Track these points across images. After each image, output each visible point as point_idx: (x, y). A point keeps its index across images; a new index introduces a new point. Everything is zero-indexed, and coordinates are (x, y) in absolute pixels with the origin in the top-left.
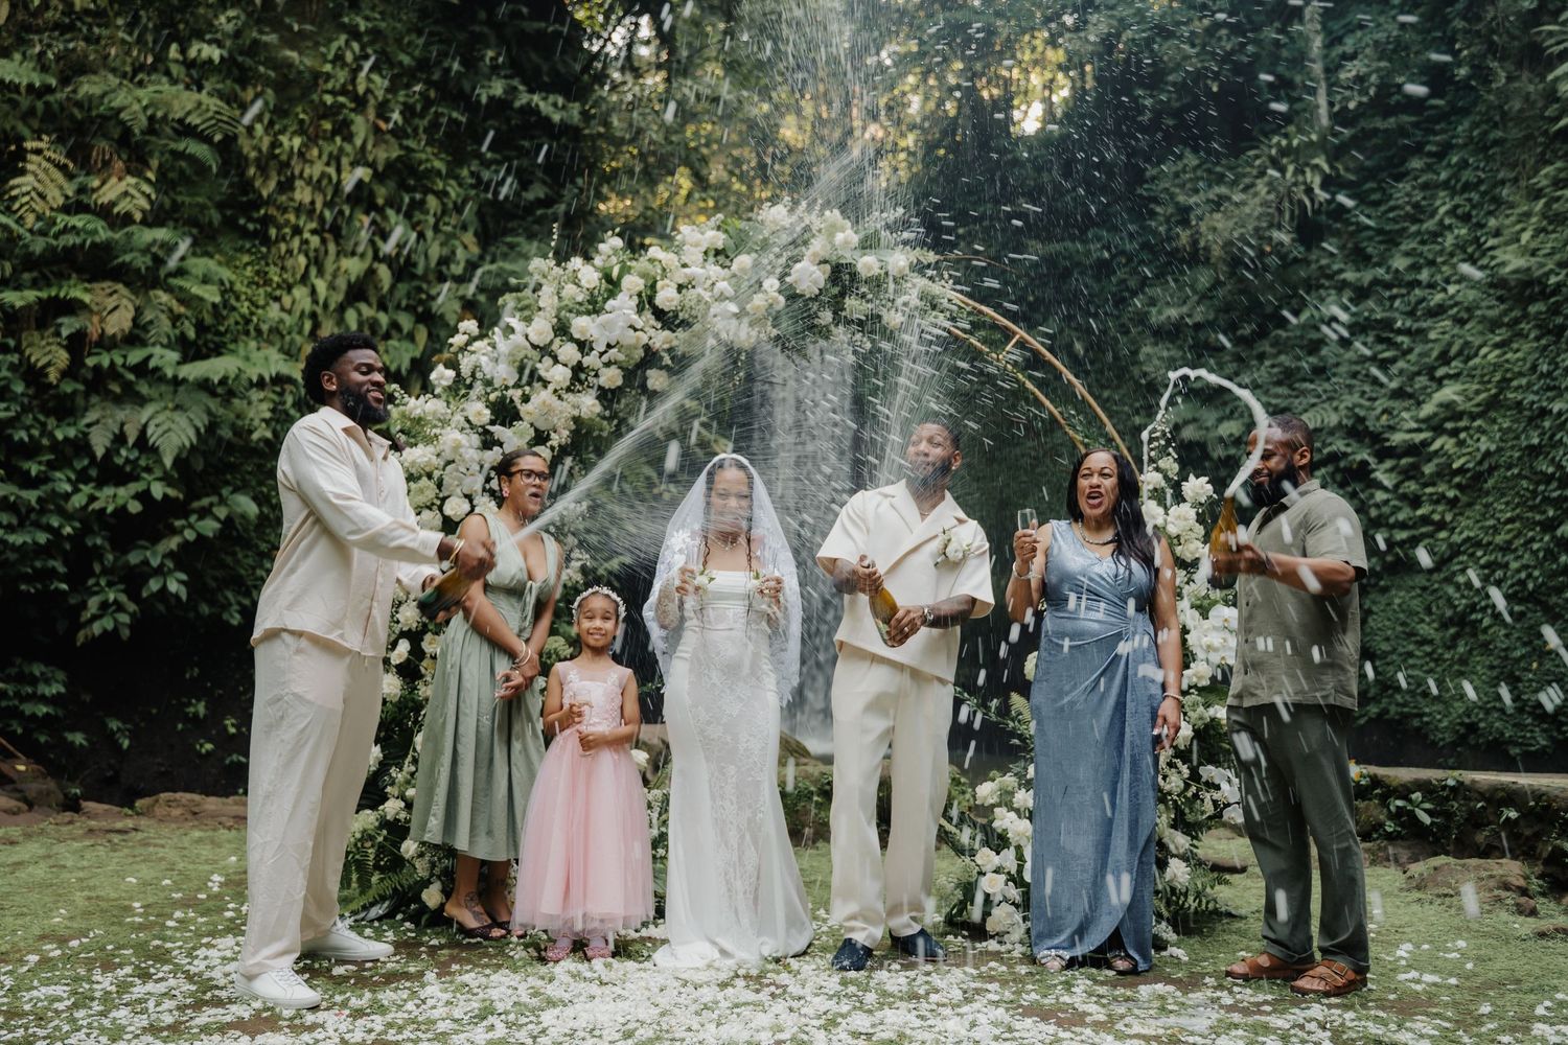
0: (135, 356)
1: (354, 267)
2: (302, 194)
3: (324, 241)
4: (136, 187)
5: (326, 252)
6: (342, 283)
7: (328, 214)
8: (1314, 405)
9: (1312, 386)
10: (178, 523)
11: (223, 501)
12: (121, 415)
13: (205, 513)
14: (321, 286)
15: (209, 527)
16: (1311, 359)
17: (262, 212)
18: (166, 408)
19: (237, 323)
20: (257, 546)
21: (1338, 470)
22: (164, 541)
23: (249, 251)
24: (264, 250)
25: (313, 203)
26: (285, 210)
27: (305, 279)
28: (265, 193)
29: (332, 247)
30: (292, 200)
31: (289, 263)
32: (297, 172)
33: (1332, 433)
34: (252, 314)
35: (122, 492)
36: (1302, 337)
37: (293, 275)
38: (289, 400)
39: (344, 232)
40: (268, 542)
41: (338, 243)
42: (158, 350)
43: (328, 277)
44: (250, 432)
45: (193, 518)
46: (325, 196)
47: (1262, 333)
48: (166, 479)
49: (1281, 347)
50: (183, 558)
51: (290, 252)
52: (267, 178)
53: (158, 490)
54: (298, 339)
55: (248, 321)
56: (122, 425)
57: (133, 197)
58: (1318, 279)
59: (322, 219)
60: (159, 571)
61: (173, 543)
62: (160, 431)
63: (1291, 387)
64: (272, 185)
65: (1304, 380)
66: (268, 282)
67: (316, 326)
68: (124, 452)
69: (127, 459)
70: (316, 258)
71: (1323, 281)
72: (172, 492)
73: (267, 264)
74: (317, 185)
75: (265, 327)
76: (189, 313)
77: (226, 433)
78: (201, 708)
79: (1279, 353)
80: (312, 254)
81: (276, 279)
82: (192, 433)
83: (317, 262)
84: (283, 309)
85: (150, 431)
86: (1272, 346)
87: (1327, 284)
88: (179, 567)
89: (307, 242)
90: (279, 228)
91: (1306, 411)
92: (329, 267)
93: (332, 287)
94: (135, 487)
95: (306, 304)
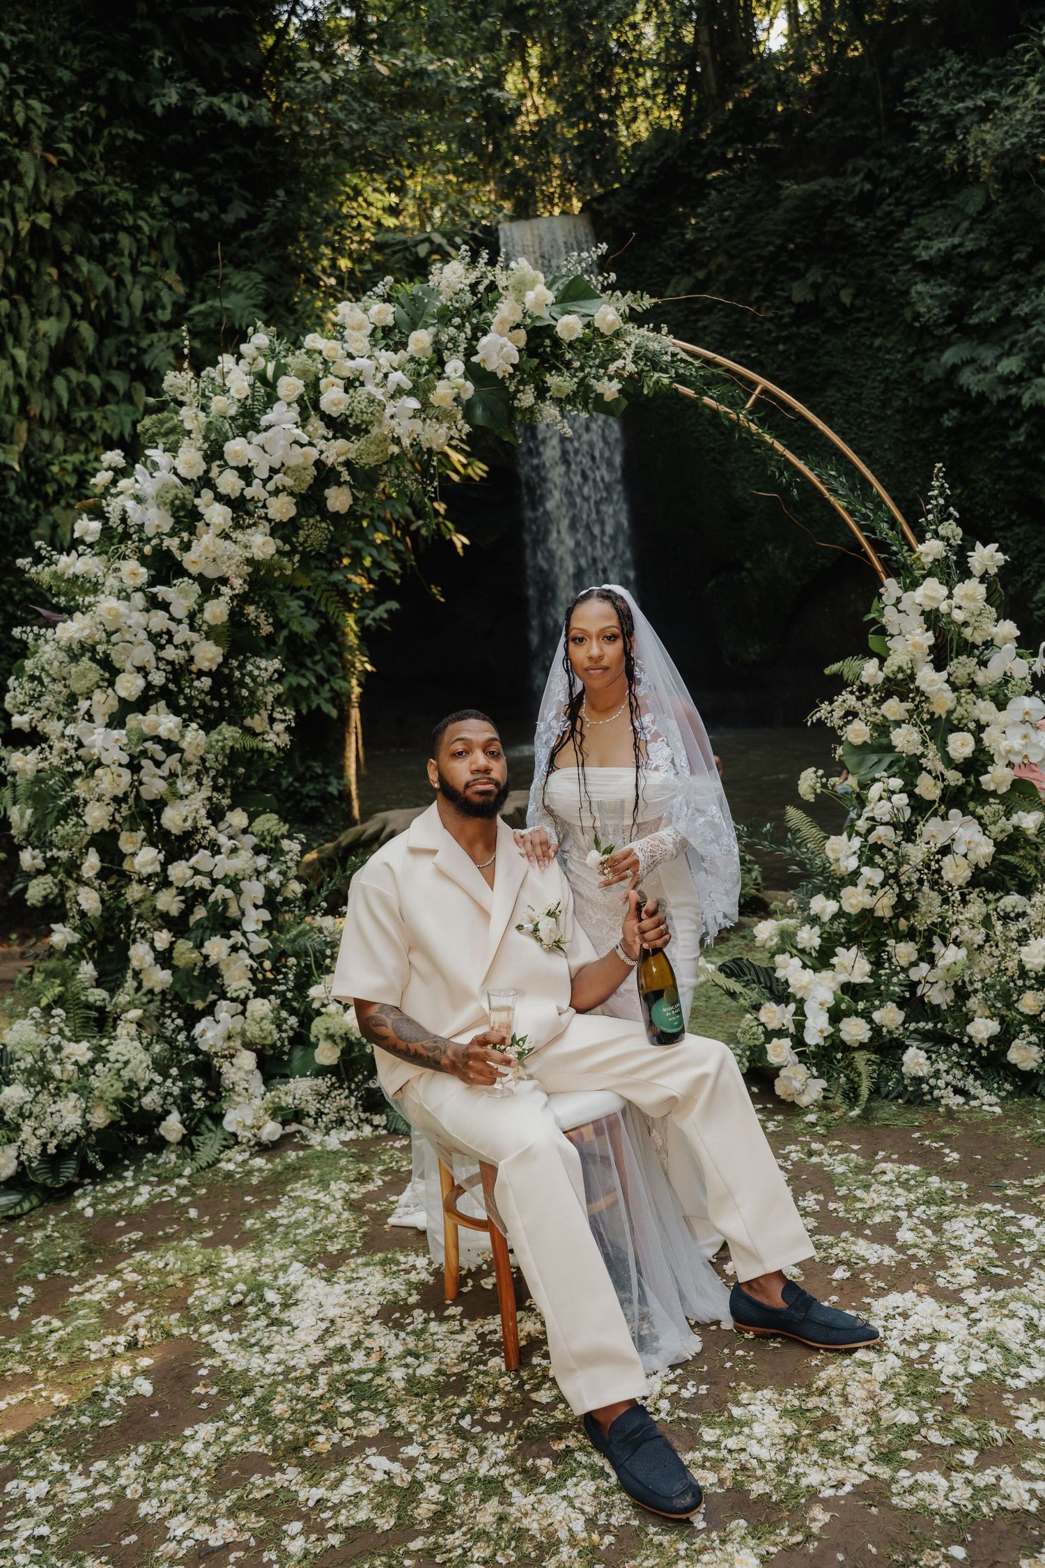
1: (53, 328)
14: (21, 356)
39: (33, 289)
41: (29, 304)
43: (28, 345)
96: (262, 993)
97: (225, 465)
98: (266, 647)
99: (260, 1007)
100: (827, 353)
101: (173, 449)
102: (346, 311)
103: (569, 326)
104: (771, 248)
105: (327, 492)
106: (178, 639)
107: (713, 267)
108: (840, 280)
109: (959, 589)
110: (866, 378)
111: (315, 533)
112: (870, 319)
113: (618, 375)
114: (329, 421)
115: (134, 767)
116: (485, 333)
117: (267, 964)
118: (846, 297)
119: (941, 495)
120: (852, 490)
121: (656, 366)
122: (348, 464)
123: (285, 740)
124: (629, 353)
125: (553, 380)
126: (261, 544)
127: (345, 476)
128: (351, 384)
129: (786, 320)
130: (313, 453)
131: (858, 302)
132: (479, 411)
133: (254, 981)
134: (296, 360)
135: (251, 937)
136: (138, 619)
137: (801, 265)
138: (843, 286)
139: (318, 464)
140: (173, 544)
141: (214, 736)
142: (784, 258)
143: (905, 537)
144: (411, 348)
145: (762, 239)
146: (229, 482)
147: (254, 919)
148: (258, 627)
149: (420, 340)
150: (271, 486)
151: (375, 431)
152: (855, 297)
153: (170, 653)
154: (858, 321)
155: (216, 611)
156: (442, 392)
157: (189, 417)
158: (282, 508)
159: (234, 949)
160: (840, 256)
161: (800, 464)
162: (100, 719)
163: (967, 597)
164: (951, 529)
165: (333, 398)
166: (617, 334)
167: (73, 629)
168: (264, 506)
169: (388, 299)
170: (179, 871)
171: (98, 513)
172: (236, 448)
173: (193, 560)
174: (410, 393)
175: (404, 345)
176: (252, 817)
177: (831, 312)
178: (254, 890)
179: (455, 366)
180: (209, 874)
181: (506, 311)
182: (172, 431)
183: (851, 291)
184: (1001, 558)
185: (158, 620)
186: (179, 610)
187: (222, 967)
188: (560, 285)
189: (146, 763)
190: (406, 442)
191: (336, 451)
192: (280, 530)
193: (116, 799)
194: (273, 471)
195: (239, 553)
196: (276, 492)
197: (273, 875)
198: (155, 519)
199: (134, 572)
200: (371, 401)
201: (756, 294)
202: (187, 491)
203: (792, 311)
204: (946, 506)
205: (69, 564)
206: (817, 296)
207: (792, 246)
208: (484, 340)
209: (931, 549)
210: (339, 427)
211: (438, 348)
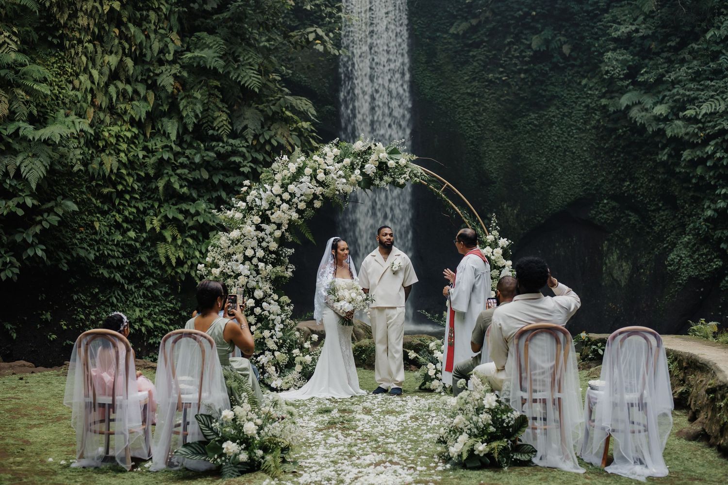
0: (11, 129)
1: (113, 60)
2: (83, 21)
3: (95, 46)
4: (9, 37)
5: (96, 52)
6: (106, 70)
7: (96, 30)
8: (712, 97)
9: (713, 83)
10: (39, 218)
11: (58, 205)
12: (6, 161)
13: (50, 211)
14: (95, 73)
15: (54, 219)
16: (712, 65)
17: (61, 32)
18: (28, 156)
19: (52, 99)
20: (72, 226)
21: (724, 140)
22: (32, 228)
23: (54, 55)
24: (63, 54)
25: (89, 25)
26: (73, 30)
27: (86, 70)
28: (62, 22)
29: (99, 50)
30: (75, 23)
31: (76, 61)
32: (79, 6)
33: (721, 116)
34: (60, 93)
35: (10, 203)
36: (707, 49)
37: (80, 67)
38: (82, 141)
39: (105, 39)
40: (77, 223)
41: (102, 46)
42: (21, 124)
43: (99, 68)
44: (72, 167)
45: (45, 215)
46: (95, 20)
47: (682, 45)
48: (32, 195)
49: (694, 54)
50: (43, 237)
51: (77, 54)
52: (63, 12)
53: (29, 202)
54: (85, 105)
55: (57, 98)
56: (6, 166)
57: (8, 44)
58: (719, 9)
59: (93, 32)
60: (32, 246)
61: (38, 229)
62: (27, 170)
63: (699, 82)
64: (66, 16)
65: (708, 79)
66: (65, 72)
67: (94, 96)
68: (8, 181)
69: (10, 185)
70: (91, 57)
71: (722, 10)
72: (36, 202)
73: (64, 62)
74: (90, 15)
75: (67, 101)
76: (32, 99)
77: (58, 167)
78: (48, 316)
79: (694, 58)
80: (89, 55)
81: (70, 70)
82: (43, 169)
83: (92, 60)
84: (74, 88)
85: (22, 171)
86: (690, 53)
87: (725, 12)
88: (41, 243)
89: (86, 48)
90: (70, 40)
91: (707, 100)
92: (99, 62)
93: (101, 73)
94: (16, 200)
95: (89, 85)
96: (279, 351)
97: (286, 190)
98: (290, 245)
99: (277, 354)
100: (552, 84)
101: (272, 185)
102: (326, 149)
103: (391, 163)
104: (521, 13)
105: (315, 201)
106: (267, 240)
107: (482, 18)
108: (563, 39)
109: (495, 250)
110: (576, 103)
111: (310, 213)
112: (581, 66)
113: (404, 178)
114: (318, 181)
115: (248, 277)
116: (366, 162)
117: (281, 341)
118: (566, 49)
119: (495, 222)
120: (470, 217)
121: (416, 176)
122: (322, 194)
123: (291, 274)
124: (408, 173)
125: (385, 178)
126: (295, 216)
127: (321, 198)
128: (326, 173)
129: (527, 59)
130: (313, 191)
131: (574, 54)
132: (362, 184)
133: (277, 345)
134: (310, 163)
135: (277, 332)
136: (254, 233)
137: (539, 26)
138: (565, 43)
139: (314, 194)
140: (269, 213)
141: (275, 270)
142: (528, 20)
143: (485, 233)
144: (344, 163)
145: (516, 6)
146: (286, 196)
147: (279, 327)
148: (288, 239)
149: (347, 161)
150: (300, 199)
151: (332, 187)
152: (572, 50)
153: (264, 244)
154: (573, 66)
155: (278, 234)
156: (353, 177)
157: (278, 177)
158: (302, 206)
159: (271, 337)
160: (564, 23)
161: (456, 208)
162: (240, 261)
163: (497, 253)
164: (495, 232)
165: (321, 176)
166: (406, 166)
167: (235, 234)
168: (297, 204)
169: (337, 145)
170: (258, 310)
171: (244, 200)
172: (291, 188)
173: (273, 218)
174: (343, 177)
175: (342, 161)
176: (279, 297)
177: (557, 58)
178: (279, 319)
179: (357, 172)
180: (269, 311)
181: (374, 157)
182: (270, 179)
183: (570, 46)
184: (507, 243)
185: (261, 234)
186: (268, 232)
187: (266, 341)
188: (390, 149)
189: (251, 276)
190: (341, 191)
191: (319, 190)
192: (298, 211)
193: (243, 286)
194: (302, 195)
195: (287, 217)
196: (301, 201)
197: (283, 316)
198: (265, 205)
199: (257, 219)
200: (333, 178)
201: (509, 40)
202: (274, 197)
203: (531, 54)
204: (495, 226)
205: (230, 214)
206: (547, 47)
207: (534, 13)
208: (367, 166)
209: (490, 238)
210: (321, 184)
211: (352, 164)
